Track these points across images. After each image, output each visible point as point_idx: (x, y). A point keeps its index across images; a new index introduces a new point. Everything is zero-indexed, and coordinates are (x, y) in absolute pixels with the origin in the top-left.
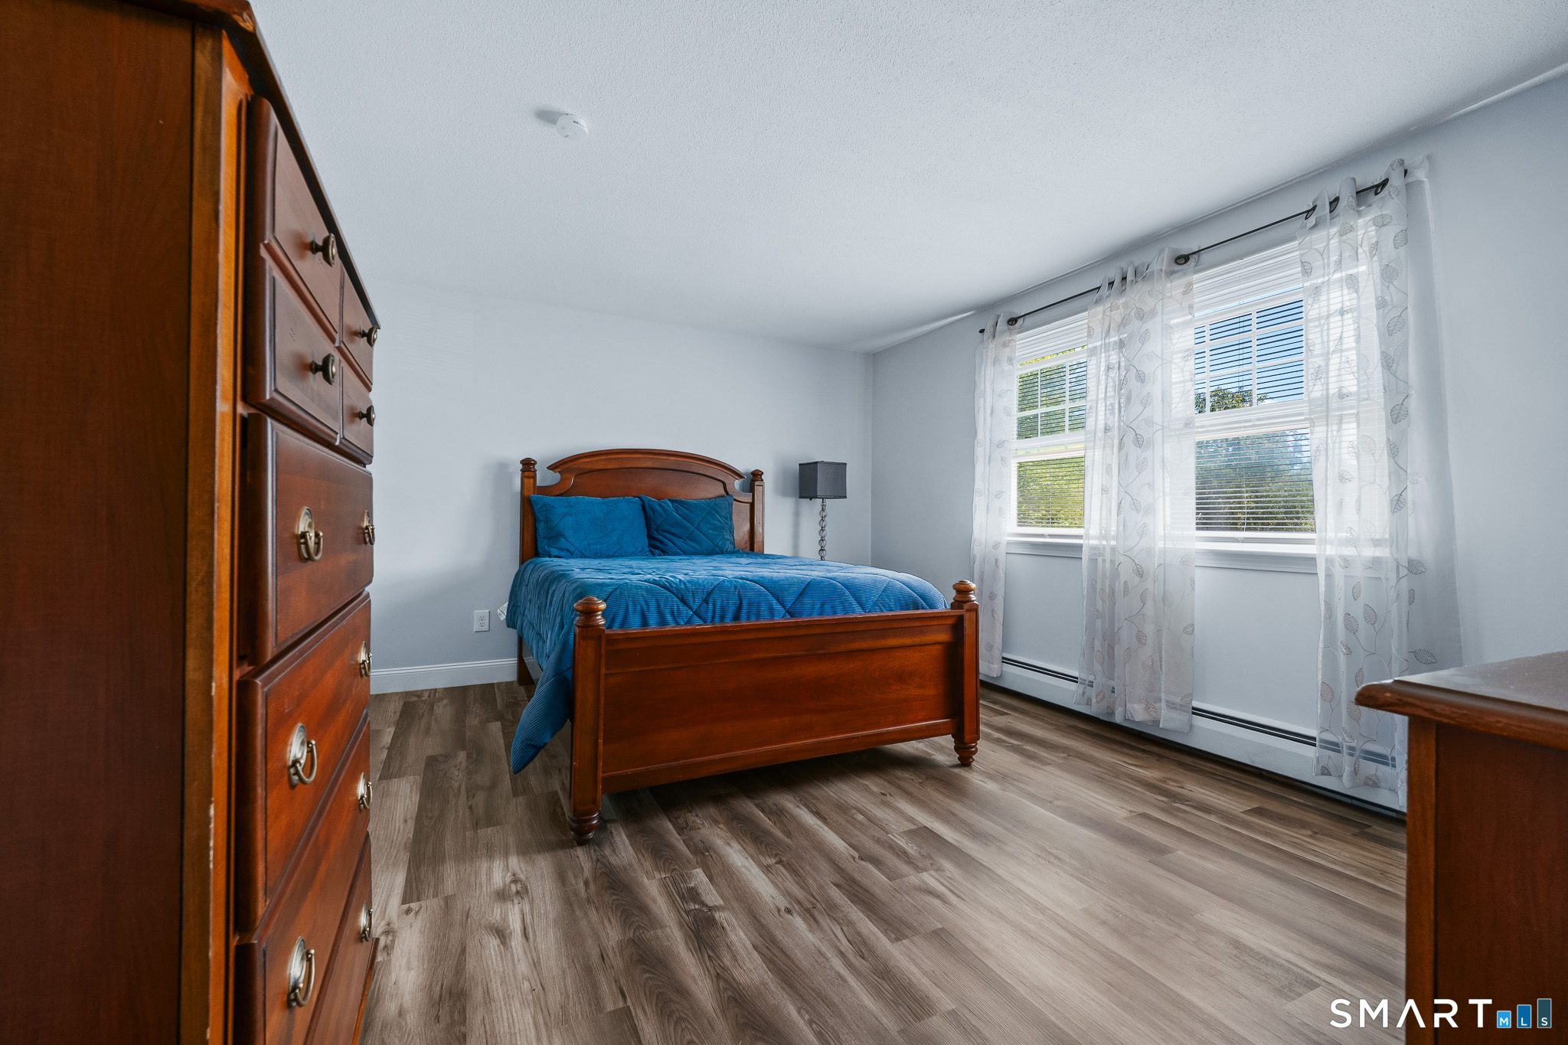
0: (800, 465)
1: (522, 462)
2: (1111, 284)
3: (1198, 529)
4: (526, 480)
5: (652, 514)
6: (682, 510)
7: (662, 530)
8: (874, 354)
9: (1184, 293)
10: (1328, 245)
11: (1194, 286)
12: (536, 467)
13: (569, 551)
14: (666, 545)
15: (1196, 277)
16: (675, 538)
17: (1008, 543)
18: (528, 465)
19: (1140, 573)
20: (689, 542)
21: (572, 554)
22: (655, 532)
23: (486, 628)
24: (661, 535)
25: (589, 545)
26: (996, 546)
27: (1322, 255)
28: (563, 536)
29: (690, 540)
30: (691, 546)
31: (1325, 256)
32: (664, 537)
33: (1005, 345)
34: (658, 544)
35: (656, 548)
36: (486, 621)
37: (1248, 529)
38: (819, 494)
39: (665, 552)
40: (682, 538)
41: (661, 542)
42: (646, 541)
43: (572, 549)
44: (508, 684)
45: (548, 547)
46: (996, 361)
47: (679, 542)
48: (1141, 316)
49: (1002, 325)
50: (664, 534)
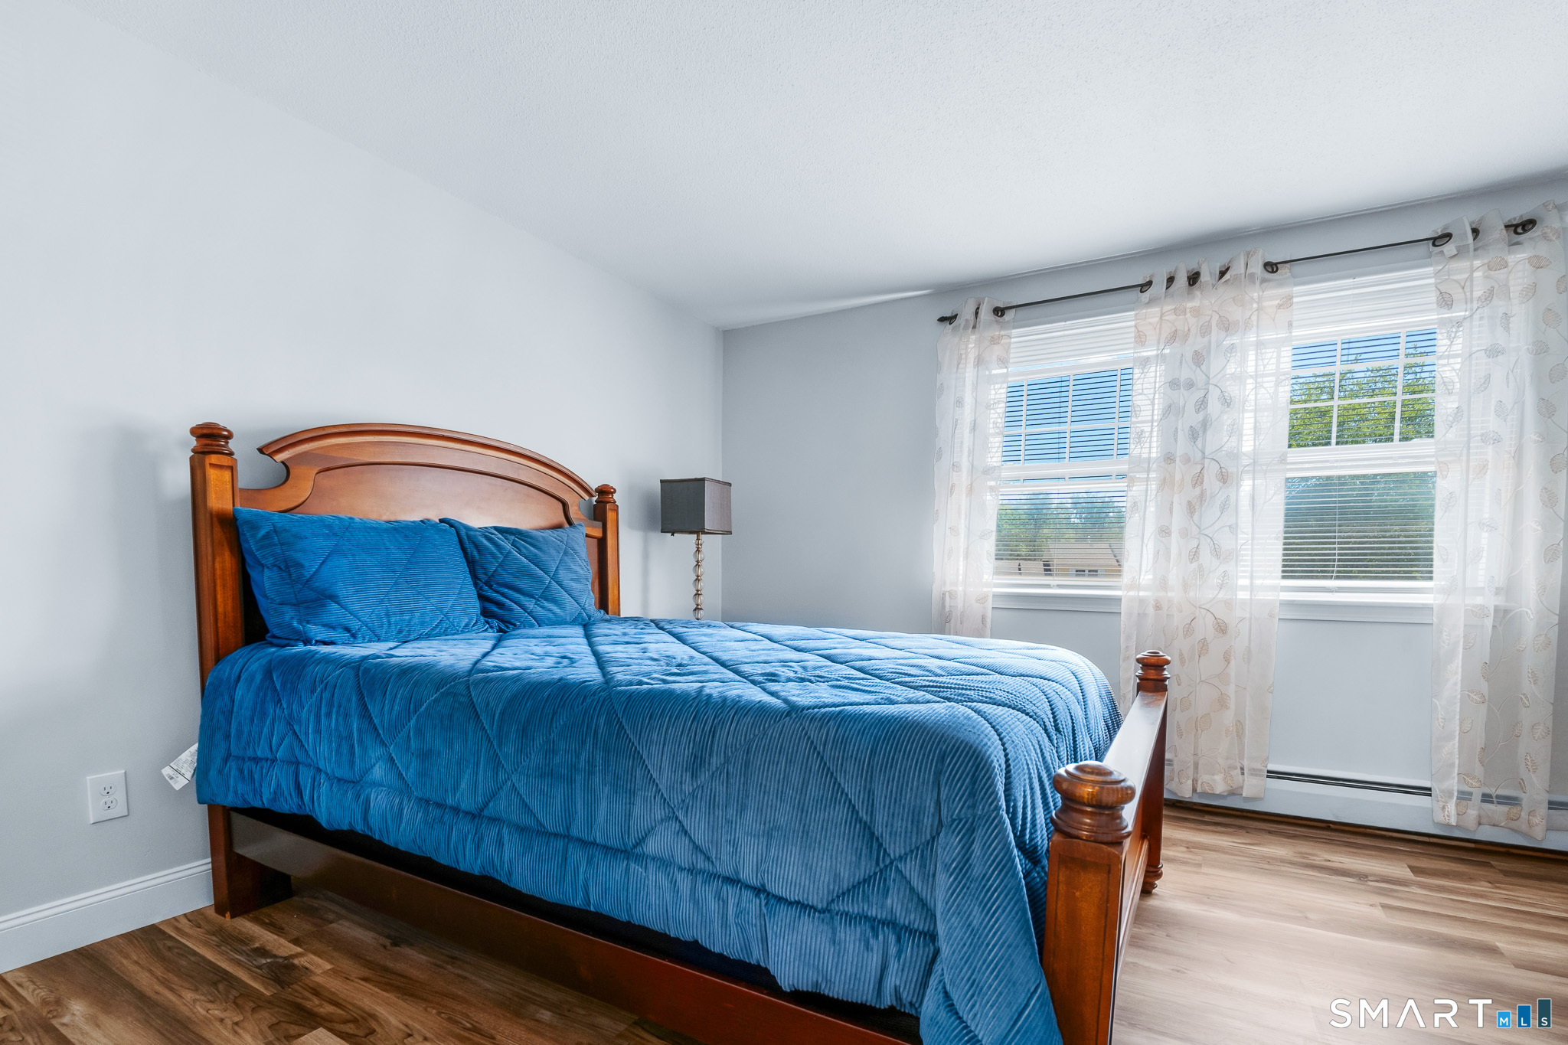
0: (662, 482)
1: (193, 431)
2: (1171, 280)
3: (1284, 577)
4: (206, 474)
5: (475, 553)
6: (525, 548)
7: (497, 584)
8: (724, 332)
9: (1280, 306)
10: (1471, 275)
11: (1295, 300)
12: (232, 444)
13: (347, 629)
14: (511, 610)
15: (1296, 289)
16: (521, 597)
17: (996, 596)
18: (208, 439)
19: (1222, 629)
20: (546, 604)
21: (354, 636)
22: (486, 588)
23: (120, 810)
24: (497, 592)
25: (388, 615)
26: (982, 600)
27: (1463, 288)
28: (334, 598)
29: (546, 599)
30: (549, 610)
31: (1467, 289)
32: (503, 595)
33: (994, 341)
34: (495, 609)
36: (120, 795)
37: (1338, 578)
38: (708, 526)
40: (534, 598)
41: (500, 605)
42: (475, 605)
43: (354, 624)
44: (195, 918)
45: (300, 622)
46: (979, 362)
47: (530, 604)
48: (1227, 327)
49: (986, 314)
50: (506, 591)
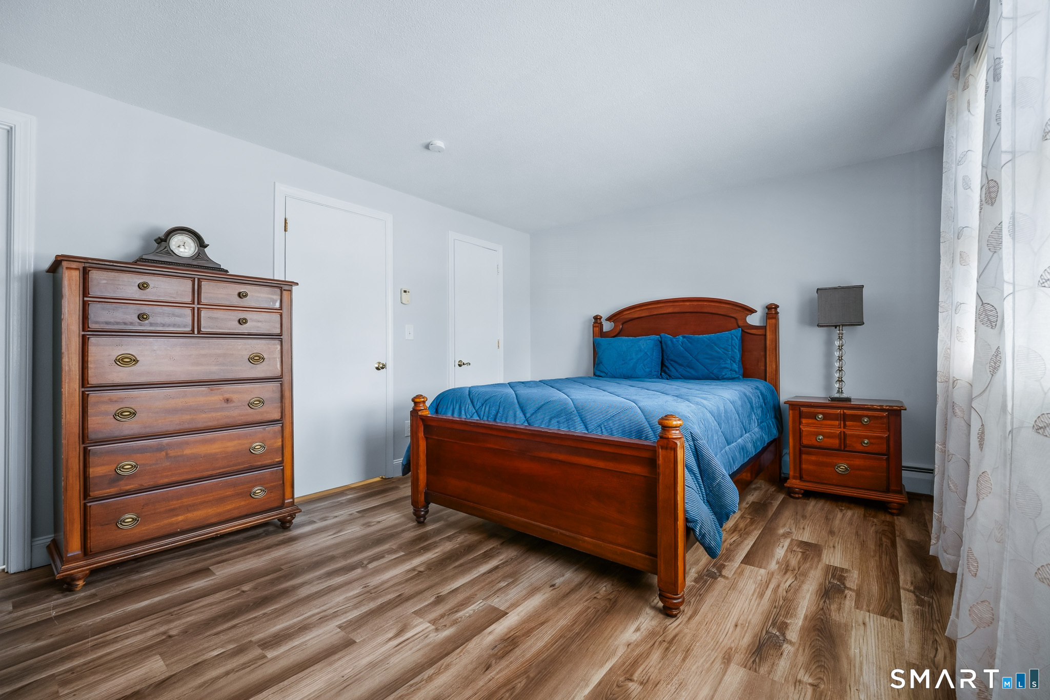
1: (594, 318)
4: (595, 328)
5: (665, 347)
6: (686, 344)
7: (670, 360)
12: (601, 320)
14: (671, 371)
16: (679, 367)
18: (597, 319)
20: (688, 369)
22: (666, 362)
24: (669, 363)
29: (689, 367)
30: (689, 372)
32: (671, 365)
34: (667, 371)
35: (665, 373)
39: (670, 377)
40: (685, 367)
41: (669, 369)
42: (659, 368)
43: (606, 371)
47: (680, 369)
50: (672, 362)
